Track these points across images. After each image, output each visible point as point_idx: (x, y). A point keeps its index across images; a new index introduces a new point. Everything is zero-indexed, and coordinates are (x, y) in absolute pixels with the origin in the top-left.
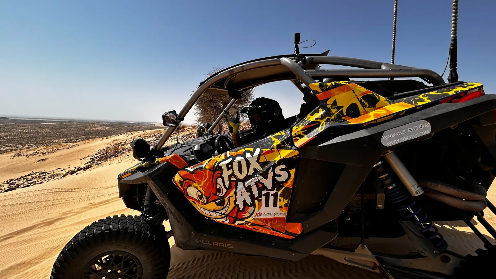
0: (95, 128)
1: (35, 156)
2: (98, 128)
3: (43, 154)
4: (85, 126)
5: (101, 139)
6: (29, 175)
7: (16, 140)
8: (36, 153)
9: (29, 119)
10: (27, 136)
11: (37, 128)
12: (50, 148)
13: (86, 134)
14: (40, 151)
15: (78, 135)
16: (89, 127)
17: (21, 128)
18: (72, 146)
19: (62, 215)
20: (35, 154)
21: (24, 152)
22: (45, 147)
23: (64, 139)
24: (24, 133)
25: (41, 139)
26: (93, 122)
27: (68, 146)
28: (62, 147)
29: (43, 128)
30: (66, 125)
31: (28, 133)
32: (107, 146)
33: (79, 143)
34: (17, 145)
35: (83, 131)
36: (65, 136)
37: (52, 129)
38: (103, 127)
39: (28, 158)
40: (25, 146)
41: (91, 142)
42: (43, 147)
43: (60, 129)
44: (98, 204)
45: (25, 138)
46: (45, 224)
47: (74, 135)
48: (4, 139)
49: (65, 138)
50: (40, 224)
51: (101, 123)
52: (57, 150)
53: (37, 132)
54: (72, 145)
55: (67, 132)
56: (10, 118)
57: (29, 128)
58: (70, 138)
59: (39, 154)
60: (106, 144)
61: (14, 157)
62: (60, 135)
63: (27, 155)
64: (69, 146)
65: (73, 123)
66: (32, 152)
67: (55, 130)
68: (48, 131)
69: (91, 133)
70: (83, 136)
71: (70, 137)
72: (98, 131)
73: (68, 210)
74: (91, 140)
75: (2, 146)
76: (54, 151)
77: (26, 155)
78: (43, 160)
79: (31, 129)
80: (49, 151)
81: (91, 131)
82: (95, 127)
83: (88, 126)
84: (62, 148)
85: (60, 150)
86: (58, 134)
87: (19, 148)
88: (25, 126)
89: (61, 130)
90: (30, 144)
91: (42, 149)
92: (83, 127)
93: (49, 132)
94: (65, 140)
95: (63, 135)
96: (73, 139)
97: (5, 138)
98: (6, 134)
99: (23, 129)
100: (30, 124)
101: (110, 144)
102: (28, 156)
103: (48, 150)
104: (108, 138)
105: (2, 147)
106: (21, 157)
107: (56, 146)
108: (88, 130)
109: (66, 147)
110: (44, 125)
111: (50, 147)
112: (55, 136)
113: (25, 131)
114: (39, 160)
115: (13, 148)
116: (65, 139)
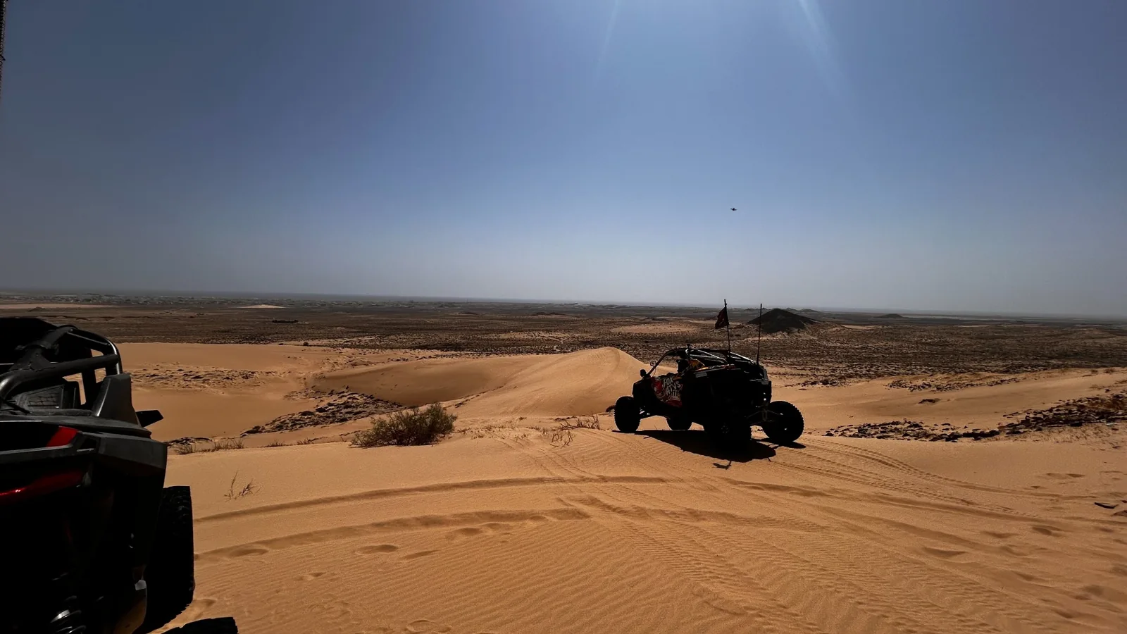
0: (1091, 341)
1: (923, 390)
2: (1104, 342)
3: (938, 389)
4: (1060, 333)
5: (1088, 372)
6: (894, 423)
7: (909, 357)
8: (927, 385)
9: (932, 317)
10: (927, 350)
11: (945, 335)
12: (954, 379)
13: (1063, 356)
14: (935, 382)
15: (1038, 355)
16: (1074, 337)
17: (918, 334)
18: (1002, 381)
19: (829, 492)
20: (924, 387)
21: (907, 381)
22: (945, 375)
23: (1001, 364)
24: (923, 343)
25: (952, 358)
26: (1088, 324)
27: (993, 380)
28: (979, 380)
29: (958, 335)
30: (1009, 330)
31: (929, 344)
32: (1095, 393)
33: (1023, 375)
34: (908, 366)
35: (1053, 346)
36: (1005, 355)
37: (977, 338)
38: (1120, 338)
39: (910, 393)
40: (921, 369)
41: (1056, 376)
42: (941, 375)
43: (994, 338)
44: (892, 500)
45: (922, 353)
46: (799, 492)
47: (1027, 356)
48: (891, 353)
49: (1004, 360)
50: (795, 489)
51: (1115, 327)
52: (967, 385)
53: (946, 344)
54: (1003, 379)
55: (1009, 348)
56: (904, 315)
57: (933, 334)
58: (1016, 363)
59: (931, 389)
60: (1094, 387)
61: (891, 387)
62: (993, 353)
63: (911, 387)
64: (996, 380)
65: (1027, 326)
66: (920, 382)
67: (983, 341)
68: (968, 341)
69: (1076, 354)
70: (1052, 358)
71: (1016, 360)
72: (1101, 348)
73: (842, 487)
74: (1055, 372)
75: (886, 365)
76: (960, 386)
77: (910, 385)
78: (930, 401)
79: (935, 337)
80: (950, 385)
81: (1078, 349)
82: (1091, 338)
83: (1071, 334)
84: (978, 382)
85: (972, 385)
86: (988, 351)
87: (910, 372)
88: (925, 331)
89: (996, 341)
90: (931, 366)
91: (940, 379)
92: (1054, 336)
93: (970, 345)
94: (1003, 366)
95: (999, 353)
96: (1022, 365)
97: (893, 351)
98: (894, 344)
99: (921, 337)
100: (935, 328)
101: (1108, 391)
102: (913, 388)
103: (950, 383)
104: (1112, 371)
105: (886, 367)
106: (901, 389)
107: (966, 377)
108: (1068, 345)
109: (989, 381)
110: (960, 328)
111: (956, 377)
112: (980, 355)
113: (924, 341)
114: (924, 401)
115: (902, 371)
116: (1004, 364)
